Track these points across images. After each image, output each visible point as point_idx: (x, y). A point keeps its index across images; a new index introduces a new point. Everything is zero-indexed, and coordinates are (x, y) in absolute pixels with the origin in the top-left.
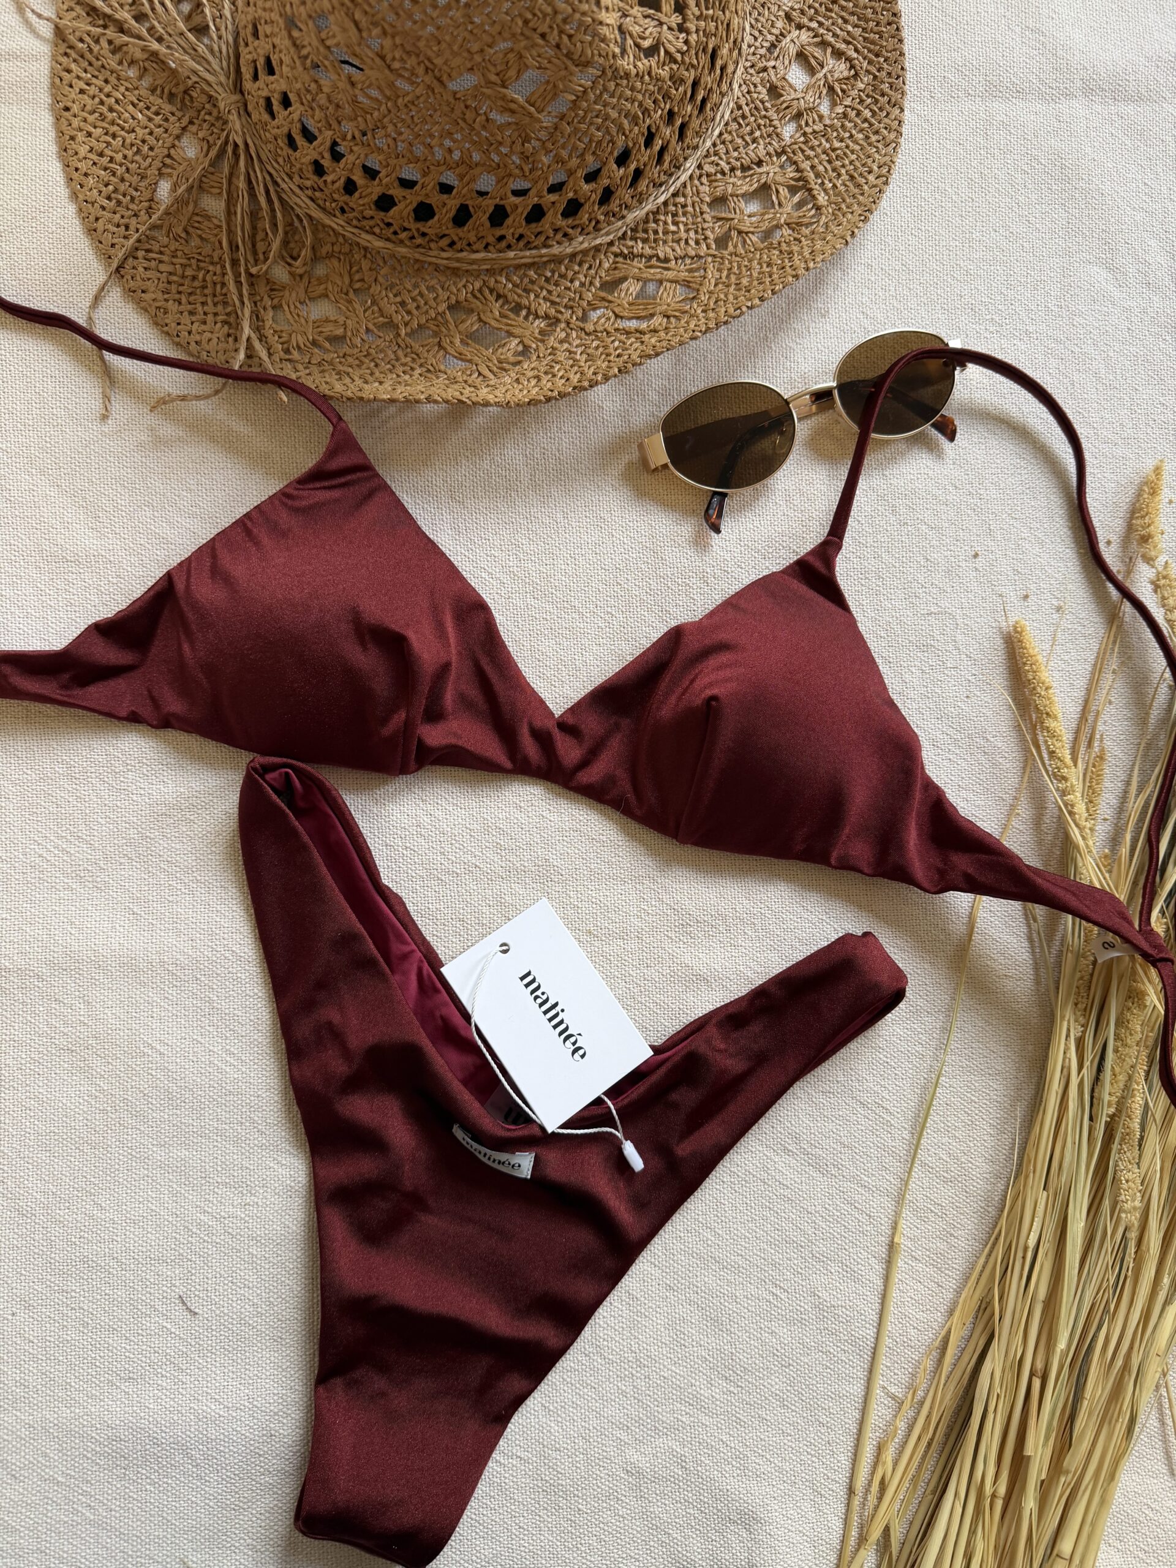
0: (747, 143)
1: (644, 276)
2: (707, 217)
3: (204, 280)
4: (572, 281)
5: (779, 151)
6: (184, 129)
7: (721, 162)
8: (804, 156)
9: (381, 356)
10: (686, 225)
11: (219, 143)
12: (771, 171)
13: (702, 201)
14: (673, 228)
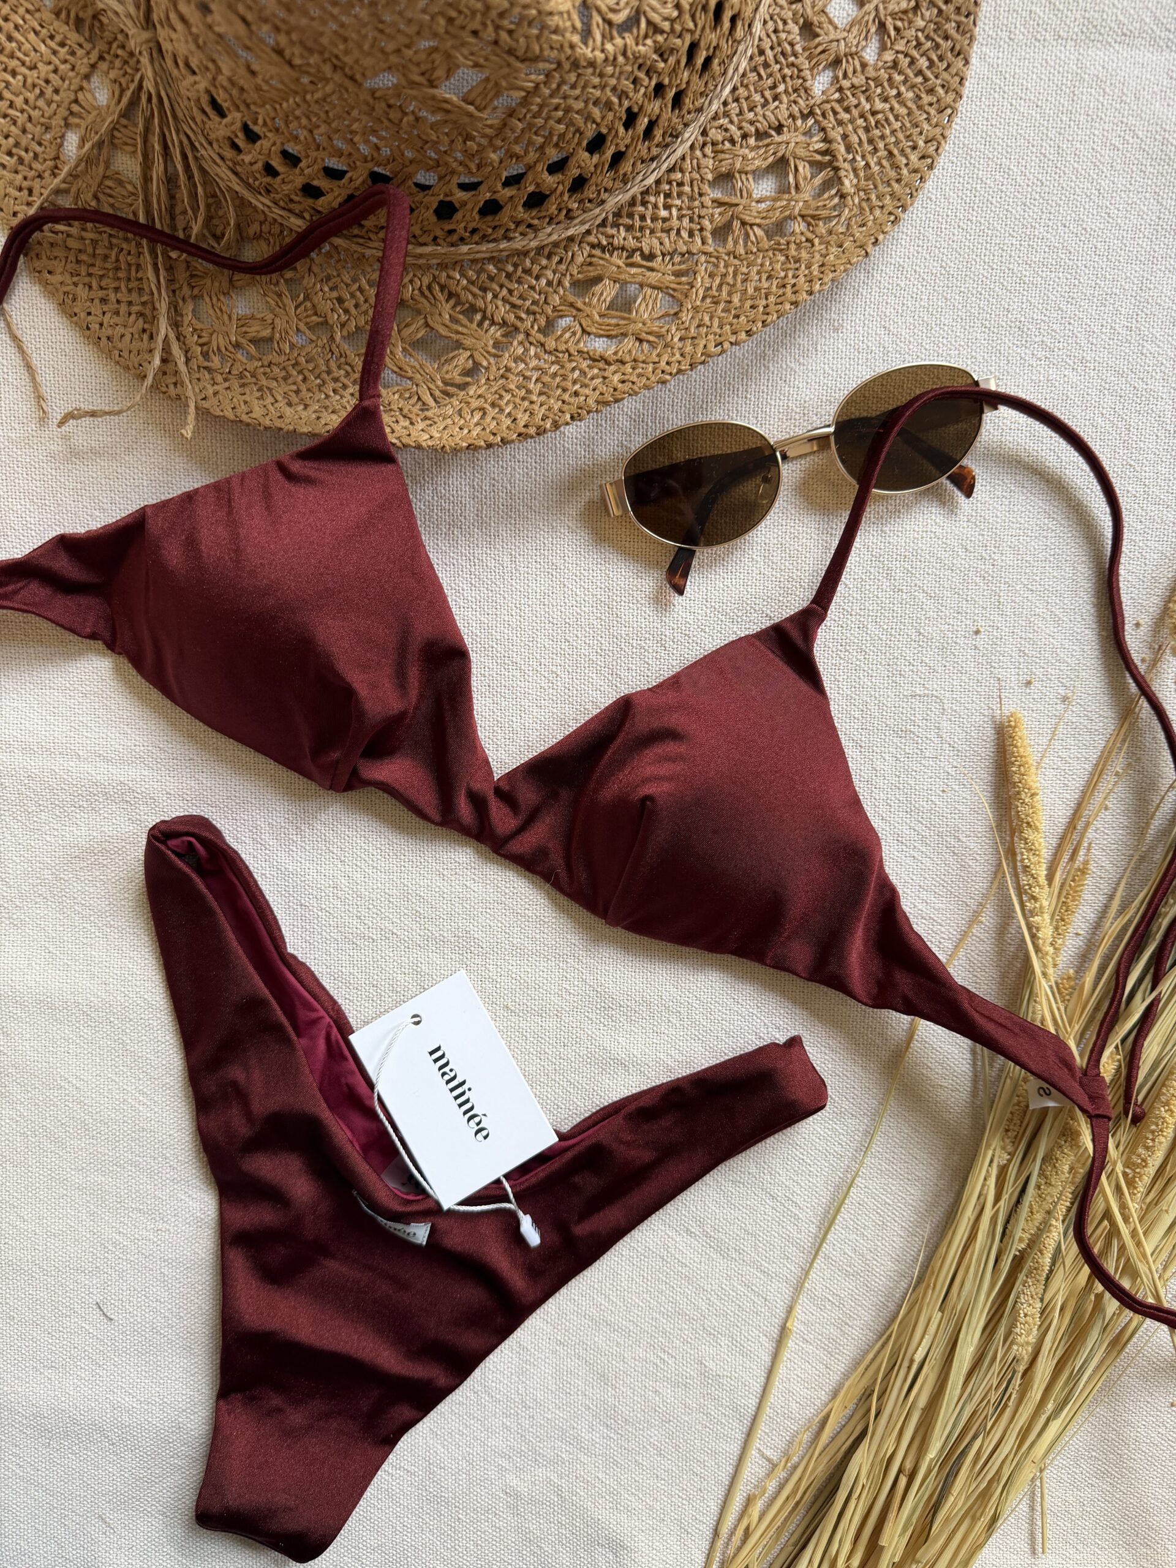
0: (766, 100)
1: (622, 277)
2: (707, 201)
3: (117, 260)
4: (537, 278)
5: (805, 112)
6: (93, 66)
7: (730, 126)
8: (836, 120)
9: (311, 366)
10: (680, 209)
11: (133, 86)
12: (792, 140)
13: (702, 179)
14: (664, 213)
